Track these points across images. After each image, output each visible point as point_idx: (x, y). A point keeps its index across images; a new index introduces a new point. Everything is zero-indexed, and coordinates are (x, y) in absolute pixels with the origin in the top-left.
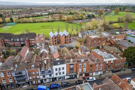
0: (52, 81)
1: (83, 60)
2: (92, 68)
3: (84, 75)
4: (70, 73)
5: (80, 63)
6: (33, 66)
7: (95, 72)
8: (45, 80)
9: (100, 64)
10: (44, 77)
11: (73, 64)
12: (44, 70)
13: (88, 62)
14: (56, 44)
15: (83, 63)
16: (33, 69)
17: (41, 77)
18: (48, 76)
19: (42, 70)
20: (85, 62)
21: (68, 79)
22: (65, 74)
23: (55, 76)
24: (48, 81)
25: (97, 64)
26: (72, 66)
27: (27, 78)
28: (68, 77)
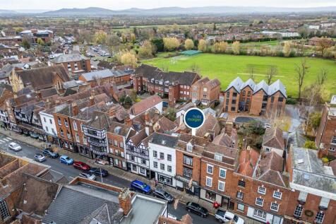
0: (145, 175)
1: (219, 157)
2: (243, 190)
3: (218, 199)
4: (184, 176)
5: (209, 161)
6: (118, 128)
7: (256, 207)
8: (134, 166)
9: (271, 189)
10: (133, 159)
11: (192, 157)
12: (132, 144)
13: (232, 167)
14: (233, 109)
15: (217, 162)
16: (116, 134)
17: (128, 157)
18: (139, 160)
19: (129, 143)
20: (223, 165)
21: (179, 188)
22: (173, 173)
23: (152, 168)
24: (138, 171)
25: (260, 184)
26: (188, 161)
27: (106, 148)
28: (180, 185)
